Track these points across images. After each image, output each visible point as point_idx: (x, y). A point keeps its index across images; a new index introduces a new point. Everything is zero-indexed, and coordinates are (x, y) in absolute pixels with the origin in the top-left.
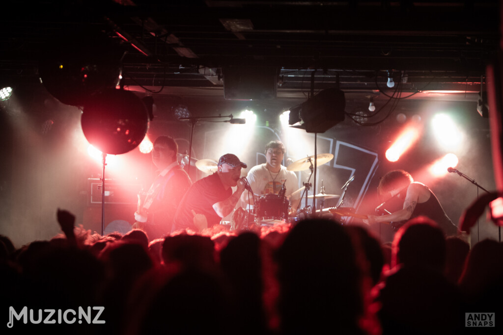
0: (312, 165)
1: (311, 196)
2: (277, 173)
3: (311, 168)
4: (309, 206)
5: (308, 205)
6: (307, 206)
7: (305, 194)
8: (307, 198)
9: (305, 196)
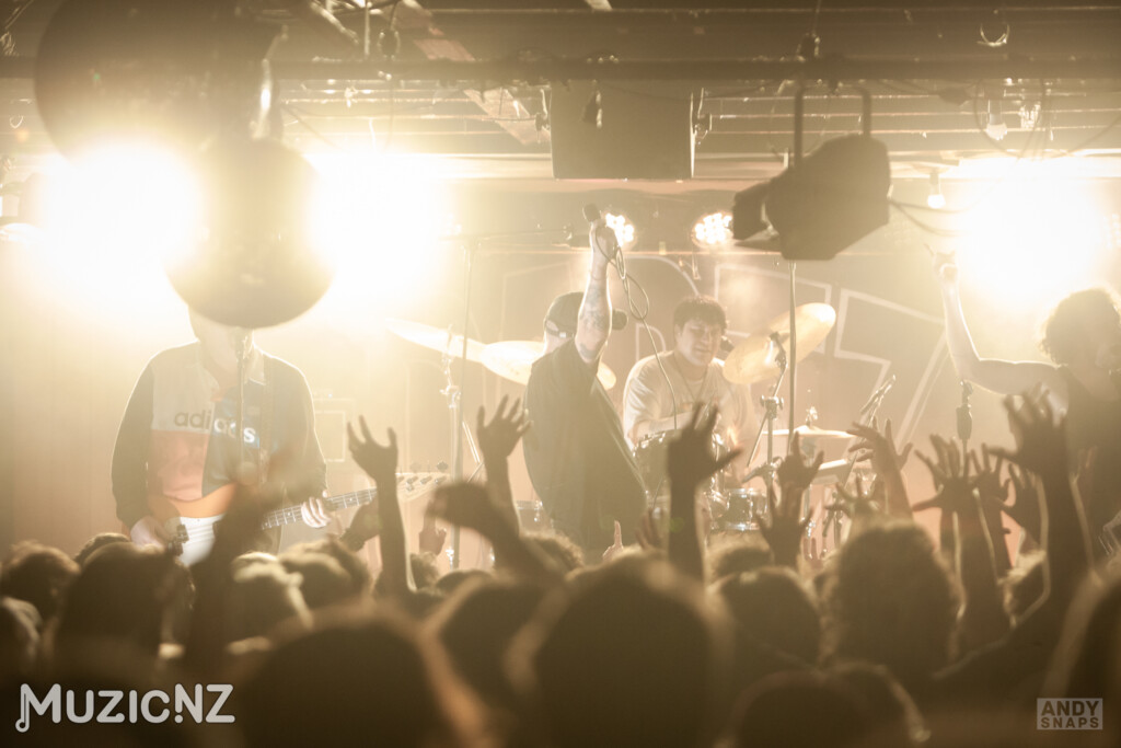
0: (782, 353)
1: (781, 431)
2: (701, 381)
3: (780, 358)
4: (775, 460)
5: (774, 455)
6: (771, 459)
7: (766, 425)
8: (770, 435)
9: (765, 432)
